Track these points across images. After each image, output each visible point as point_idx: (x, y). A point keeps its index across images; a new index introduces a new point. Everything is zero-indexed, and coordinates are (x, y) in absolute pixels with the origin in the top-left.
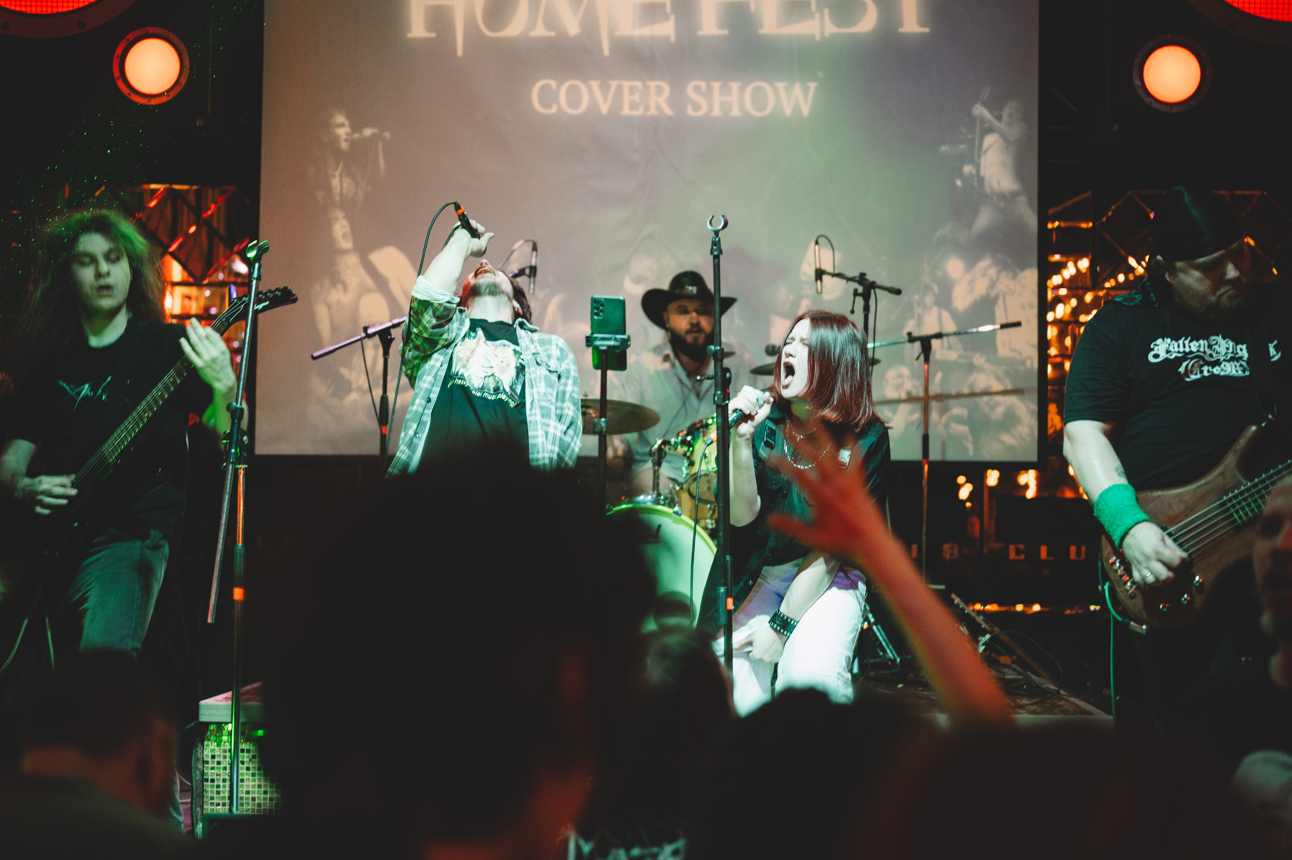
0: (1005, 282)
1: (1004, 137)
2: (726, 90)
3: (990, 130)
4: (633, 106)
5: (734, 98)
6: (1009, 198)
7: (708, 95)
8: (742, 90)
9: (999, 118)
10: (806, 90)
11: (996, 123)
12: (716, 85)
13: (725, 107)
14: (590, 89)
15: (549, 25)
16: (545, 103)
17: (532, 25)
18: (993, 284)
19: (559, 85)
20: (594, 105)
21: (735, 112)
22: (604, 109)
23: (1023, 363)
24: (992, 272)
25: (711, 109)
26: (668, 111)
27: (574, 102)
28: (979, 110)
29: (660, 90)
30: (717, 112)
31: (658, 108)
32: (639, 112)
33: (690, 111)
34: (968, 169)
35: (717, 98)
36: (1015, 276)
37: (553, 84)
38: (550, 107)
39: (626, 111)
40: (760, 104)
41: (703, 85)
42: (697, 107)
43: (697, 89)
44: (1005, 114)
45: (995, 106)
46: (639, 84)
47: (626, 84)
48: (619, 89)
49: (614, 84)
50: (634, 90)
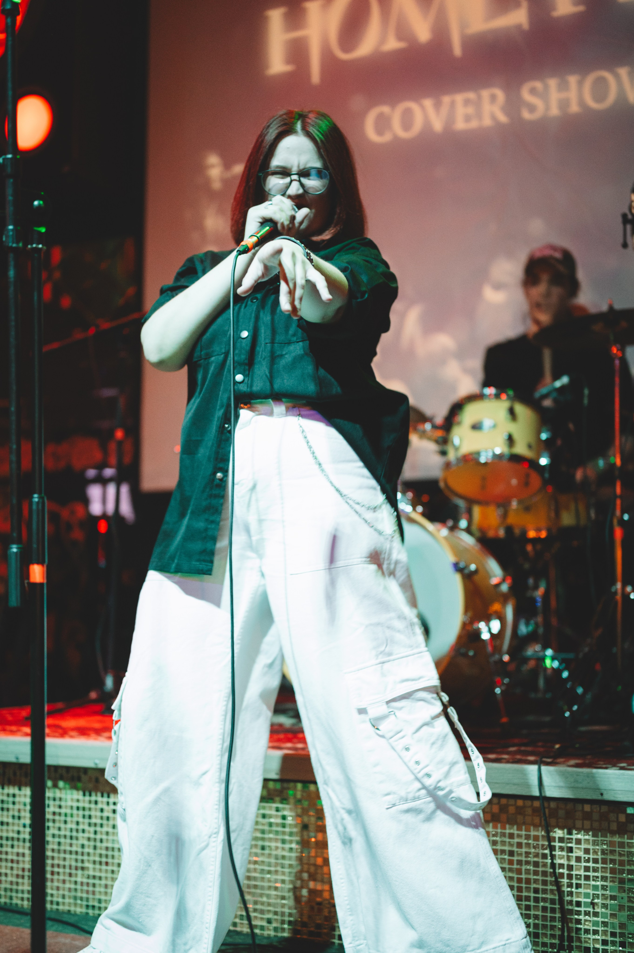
2: (563, 86)
5: (572, 93)
7: (544, 96)
8: (580, 84)
12: (553, 83)
13: (563, 105)
14: (423, 108)
15: (400, 37)
16: (380, 131)
17: (383, 40)
19: (393, 109)
20: (427, 124)
21: (574, 108)
22: (438, 125)
25: (547, 107)
26: (503, 118)
27: (407, 125)
29: (493, 98)
30: (554, 112)
31: (493, 117)
32: (474, 124)
33: (526, 115)
35: (555, 96)
37: (387, 110)
38: (384, 134)
39: (460, 125)
40: (599, 96)
41: (538, 85)
42: (532, 108)
43: (533, 91)
46: (471, 95)
47: (459, 98)
48: (453, 104)
49: (446, 99)
50: (467, 102)
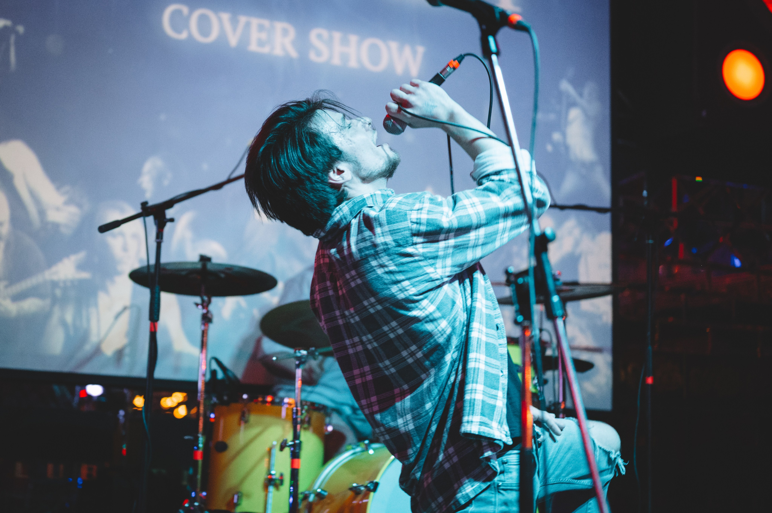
0: (586, 243)
1: (585, 112)
2: (345, 42)
3: (572, 104)
4: (261, 43)
5: (352, 50)
6: (589, 166)
7: (330, 43)
8: (359, 44)
9: (581, 95)
10: (414, 53)
11: (578, 99)
12: (337, 35)
13: (345, 57)
14: (220, 20)
16: (175, 28)
18: (577, 244)
19: (191, 11)
20: (223, 35)
21: (353, 63)
22: (233, 41)
23: (600, 317)
24: (577, 232)
26: (294, 54)
27: (204, 31)
28: (566, 86)
29: (285, 32)
30: (336, 61)
31: (284, 48)
32: (265, 50)
33: (313, 56)
34: (556, 136)
35: (338, 48)
36: (594, 237)
37: (185, 9)
38: (179, 31)
39: (253, 47)
40: (375, 58)
41: (325, 33)
42: (319, 53)
43: (319, 36)
44: (586, 91)
45: (578, 84)
46: (266, 23)
47: (255, 22)
48: (248, 25)
49: (243, 19)
50: (261, 28)
